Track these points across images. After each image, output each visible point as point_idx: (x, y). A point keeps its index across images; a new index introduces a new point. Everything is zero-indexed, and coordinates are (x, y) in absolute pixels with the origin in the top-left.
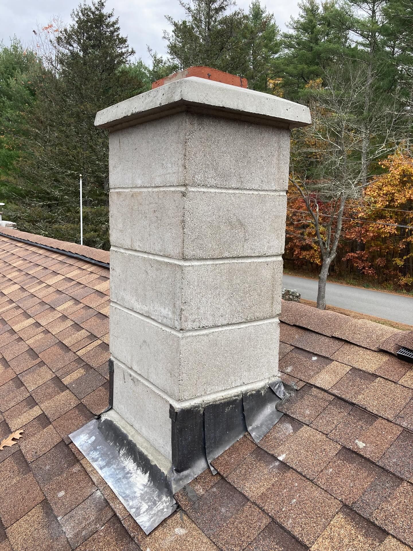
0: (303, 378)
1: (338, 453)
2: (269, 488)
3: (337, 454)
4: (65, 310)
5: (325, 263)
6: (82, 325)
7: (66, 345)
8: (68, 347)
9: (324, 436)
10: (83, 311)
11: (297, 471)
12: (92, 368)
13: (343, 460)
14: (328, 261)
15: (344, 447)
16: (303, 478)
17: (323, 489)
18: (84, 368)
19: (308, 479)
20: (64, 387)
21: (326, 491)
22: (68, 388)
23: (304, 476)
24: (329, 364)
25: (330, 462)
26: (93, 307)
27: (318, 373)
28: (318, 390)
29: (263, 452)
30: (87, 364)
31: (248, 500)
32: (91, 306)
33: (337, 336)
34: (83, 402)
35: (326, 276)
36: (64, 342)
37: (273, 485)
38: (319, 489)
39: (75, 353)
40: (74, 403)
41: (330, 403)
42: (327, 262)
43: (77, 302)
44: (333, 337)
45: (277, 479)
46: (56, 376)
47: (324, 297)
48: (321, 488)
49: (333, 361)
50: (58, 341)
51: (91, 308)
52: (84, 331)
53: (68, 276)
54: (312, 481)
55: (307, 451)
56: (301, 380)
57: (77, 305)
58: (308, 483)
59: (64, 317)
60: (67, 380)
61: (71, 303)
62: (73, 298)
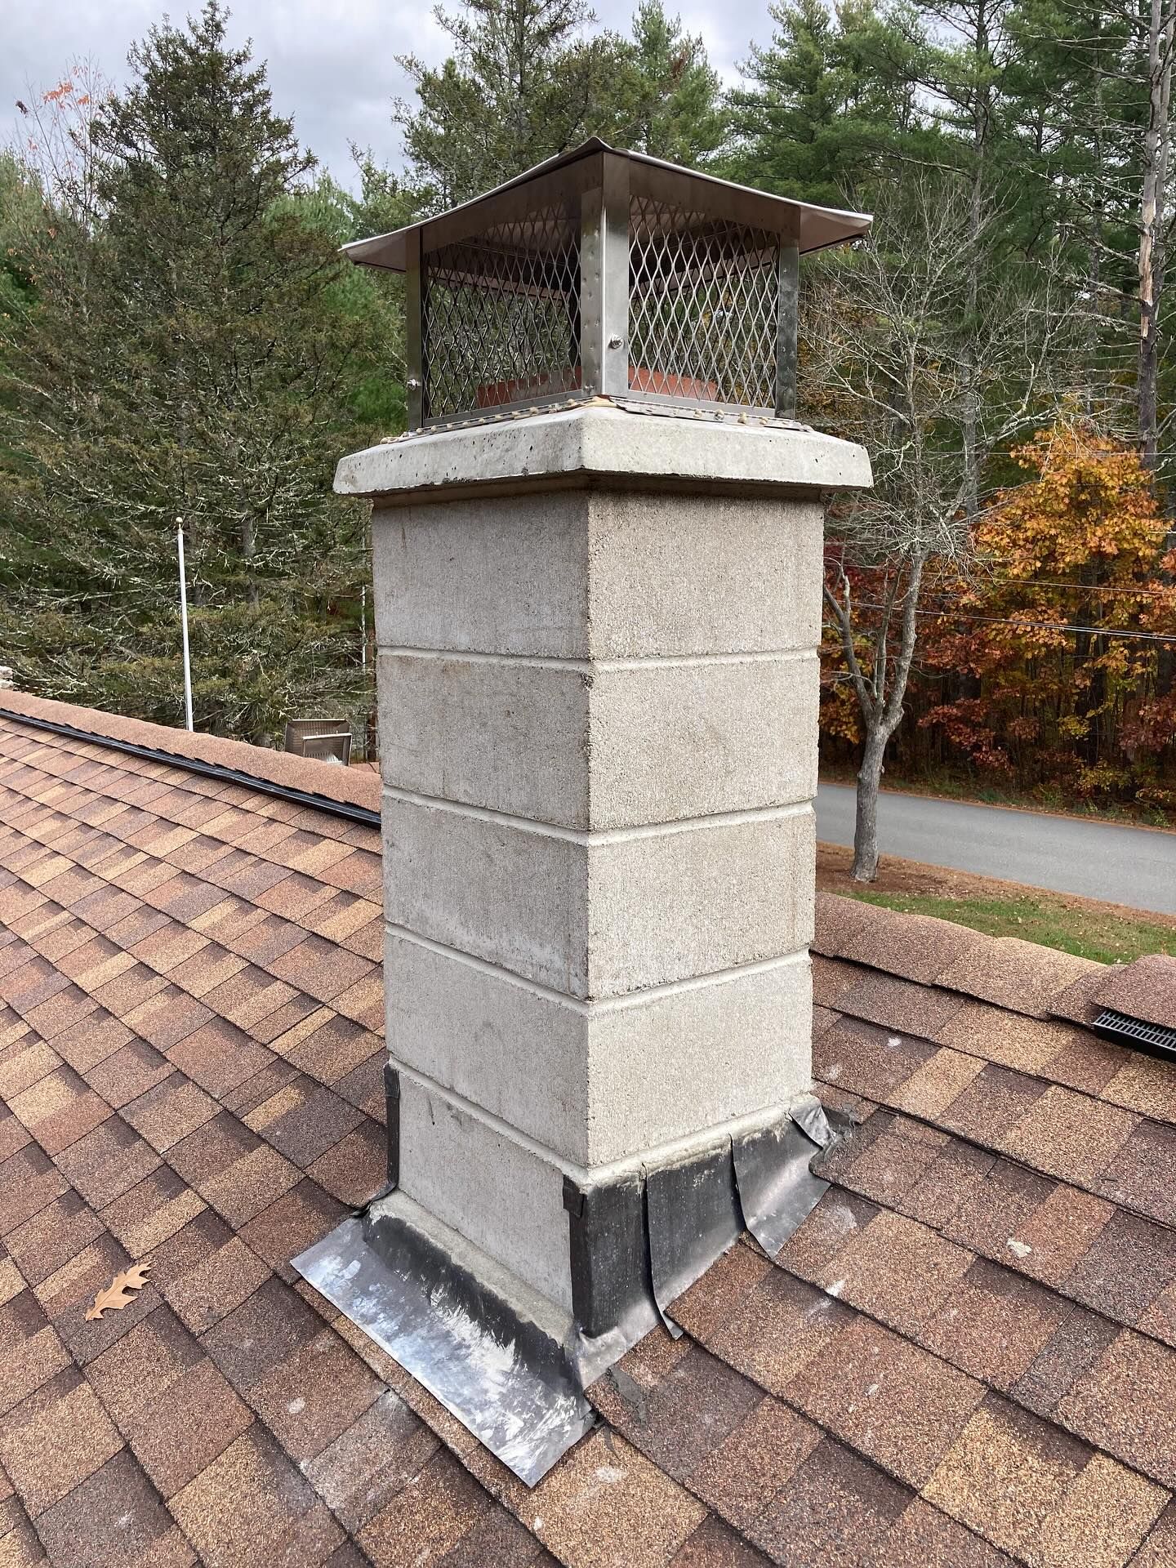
0: (870, 1092)
1: (969, 1271)
2: (813, 1363)
3: (965, 1275)
4: (213, 927)
6: (271, 970)
7: (238, 1024)
8: (244, 1031)
9: (933, 1234)
10: (268, 932)
11: (875, 1320)
12: (319, 1084)
13: (983, 1287)
15: (982, 1258)
16: (890, 1334)
17: (939, 1357)
18: (298, 1087)
19: (901, 1335)
20: (257, 1139)
21: (946, 1360)
22: (264, 1141)
23: (894, 1330)
24: (930, 1055)
25: (950, 1295)
26: (293, 919)
27: (905, 1079)
28: (909, 1123)
29: (787, 1278)
30: (304, 1075)
31: (765, 1392)
32: (287, 916)
33: (945, 985)
34: (313, 1174)
36: (229, 1018)
37: (821, 1354)
38: (931, 1356)
39: (264, 1046)
40: (286, 1179)
41: (941, 1154)
43: (246, 905)
44: (935, 987)
45: (828, 1340)
46: (225, 1109)
48: (935, 1356)
49: (941, 1046)
50: (211, 1015)
51: (288, 921)
52: (278, 985)
53: (208, 830)
54: (911, 1340)
55: (896, 1272)
56: (867, 1099)
57: (247, 913)
58: (904, 1344)
59: (217, 949)
60: (257, 1120)
61: (229, 908)
62: (233, 895)
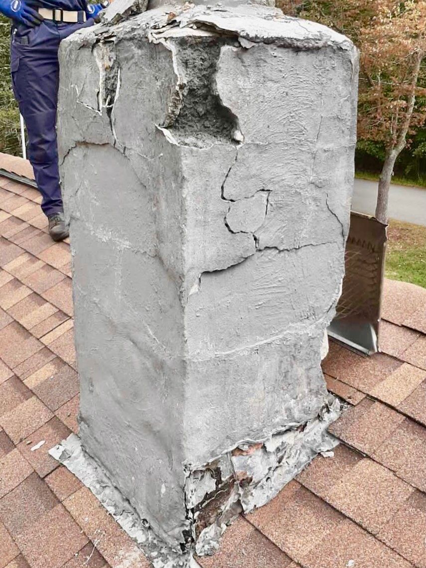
0: (361, 387)
1: (410, 497)
2: (319, 545)
3: (408, 499)
4: (17, 270)
5: (389, 157)
6: (44, 297)
7: (25, 326)
8: (27, 331)
9: (391, 474)
10: (44, 273)
11: (355, 522)
12: (65, 363)
13: (417, 507)
14: (394, 154)
15: (418, 490)
16: (363, 531)
17: (389, 547)
18: (54, 364)
19: (369, 533)
20: (29, 393)
21: (393, 549)
22: (34, 394)
23: (365, 529)
24: (397, 367)
25: (398, 510)
26: (57, 268)
27: (382, 380)
28: (382, 406)
29: (309, 494)
30: (58, 357)
31: (292, 560)
32: (54, 265)
33: (409, 326)
34: (58, 414)
35: (389, 177)
36: (21, 322)
37: (323, 540)
38: (384, 546)
39: (38, 339)
40: (45, 416)
41: (399, 426)
42: (392, 156)
43: (34, 258)
44: (403, 326)
45: (328, 532)
46: (15, 375)
47: (384, 209)
48: (387, 546)
49: (404, 362)
50: (11, 320)
51: (55, 268)
52: (47, 305)
53: (16, 213)
54: (374, 536)
55: (369, 494)
56: (360, 391)
57: (33, 262)
58: (370, 538)
59: (17, 282)
60: (31, 382)
61: (25, 258)
62: (27, 252)
